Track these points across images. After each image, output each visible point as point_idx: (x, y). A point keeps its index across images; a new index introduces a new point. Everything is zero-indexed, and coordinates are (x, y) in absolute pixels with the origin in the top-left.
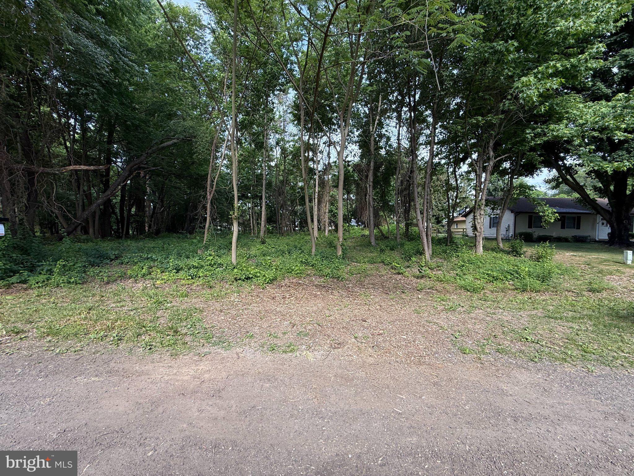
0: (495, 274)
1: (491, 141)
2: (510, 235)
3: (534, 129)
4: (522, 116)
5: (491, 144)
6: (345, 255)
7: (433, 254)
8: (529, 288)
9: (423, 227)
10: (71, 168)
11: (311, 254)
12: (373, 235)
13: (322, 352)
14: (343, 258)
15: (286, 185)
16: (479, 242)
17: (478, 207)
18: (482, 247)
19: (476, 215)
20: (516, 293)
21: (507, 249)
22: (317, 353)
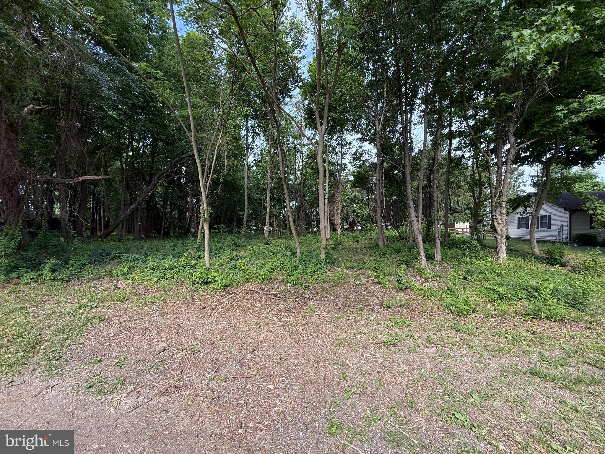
0: (502, 290)
1: (512, 125)
2: (564, 237)
3: (566, 105)
4: (547, 89)
5: (511, 129)
6: (329, 260)
7: (442, 259)
8: (543, 315)
9: (418, 229)
10: (83, 178)
11: (296, 257)
12: (381, 237)
13: (141, 399)
14: (326, 262)
15: (304, 187)
16: (501, 247)
17: (498, 205)
18: (505, 253)
19: (494, 214)
20: (524, 320)
21: (543, 255)
22: (133, 400)
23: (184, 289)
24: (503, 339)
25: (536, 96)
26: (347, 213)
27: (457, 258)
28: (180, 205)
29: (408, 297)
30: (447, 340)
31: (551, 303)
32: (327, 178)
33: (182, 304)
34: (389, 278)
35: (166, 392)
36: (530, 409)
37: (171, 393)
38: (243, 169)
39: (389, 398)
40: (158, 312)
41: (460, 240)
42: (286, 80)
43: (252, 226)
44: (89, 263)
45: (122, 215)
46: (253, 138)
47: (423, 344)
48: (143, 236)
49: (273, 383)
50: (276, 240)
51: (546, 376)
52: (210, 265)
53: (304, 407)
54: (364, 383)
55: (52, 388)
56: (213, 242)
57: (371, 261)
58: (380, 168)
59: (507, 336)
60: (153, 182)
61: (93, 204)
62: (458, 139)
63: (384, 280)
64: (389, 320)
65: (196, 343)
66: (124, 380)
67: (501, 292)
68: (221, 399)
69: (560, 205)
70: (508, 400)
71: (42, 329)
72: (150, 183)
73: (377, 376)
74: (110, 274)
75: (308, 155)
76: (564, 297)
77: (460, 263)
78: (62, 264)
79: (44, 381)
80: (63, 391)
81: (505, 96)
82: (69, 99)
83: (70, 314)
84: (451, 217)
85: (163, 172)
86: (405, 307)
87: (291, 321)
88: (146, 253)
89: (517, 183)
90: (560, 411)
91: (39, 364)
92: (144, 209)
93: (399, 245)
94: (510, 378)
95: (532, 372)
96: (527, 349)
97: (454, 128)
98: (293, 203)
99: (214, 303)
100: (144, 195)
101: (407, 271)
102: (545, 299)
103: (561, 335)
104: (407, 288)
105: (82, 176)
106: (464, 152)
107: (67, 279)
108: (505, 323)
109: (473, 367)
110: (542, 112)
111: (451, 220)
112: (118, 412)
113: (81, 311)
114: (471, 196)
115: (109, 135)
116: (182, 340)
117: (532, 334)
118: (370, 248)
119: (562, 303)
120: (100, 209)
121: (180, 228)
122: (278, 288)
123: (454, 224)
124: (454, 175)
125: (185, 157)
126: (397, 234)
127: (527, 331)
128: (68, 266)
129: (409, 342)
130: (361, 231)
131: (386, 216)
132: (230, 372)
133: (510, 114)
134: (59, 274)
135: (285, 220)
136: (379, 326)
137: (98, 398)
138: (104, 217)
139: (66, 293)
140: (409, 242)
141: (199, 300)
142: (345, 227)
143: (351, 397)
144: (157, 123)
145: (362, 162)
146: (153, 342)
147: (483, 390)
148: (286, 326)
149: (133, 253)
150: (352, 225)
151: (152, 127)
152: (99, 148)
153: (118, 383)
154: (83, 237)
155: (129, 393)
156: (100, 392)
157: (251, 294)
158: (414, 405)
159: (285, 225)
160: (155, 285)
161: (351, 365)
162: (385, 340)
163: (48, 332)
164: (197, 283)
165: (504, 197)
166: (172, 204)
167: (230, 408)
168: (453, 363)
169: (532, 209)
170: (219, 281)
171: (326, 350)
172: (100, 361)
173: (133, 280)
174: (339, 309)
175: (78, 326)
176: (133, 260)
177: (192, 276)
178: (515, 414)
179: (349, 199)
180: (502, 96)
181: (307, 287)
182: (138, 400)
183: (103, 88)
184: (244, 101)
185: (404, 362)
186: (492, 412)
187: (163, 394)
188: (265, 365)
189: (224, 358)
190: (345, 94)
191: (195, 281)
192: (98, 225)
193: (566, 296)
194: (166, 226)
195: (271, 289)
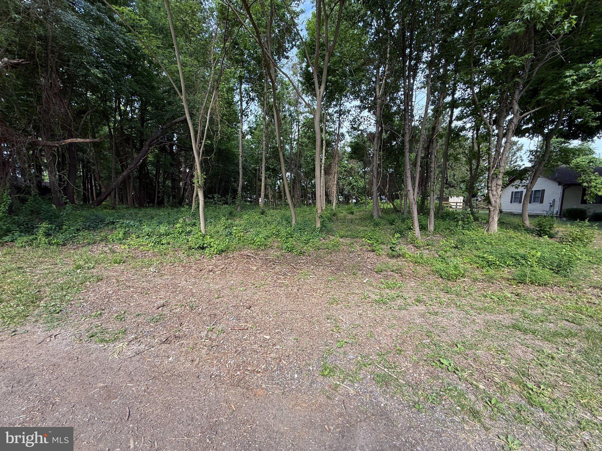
1: (517, 92)
2: (555, 212)
4: (559, 51)
5: (516, 96)
6: (324, 228)
7: (434, 230)
8: (528, 280)
9: (414, 199)
10: (70, 141)
11: (291, 226)
12: (376, 208)
13: (143, 346)
14: (321, 231)
15: (300, 157)
16: (493, 218)
17: (495, 176)
18: (497, 225)
19: (490, 185)
20: (509, 284)
21: (533, 227)
22: (135, 348)
23: (181, 255)
24: (488, 299)
25: (547, 59)
26: (343, 185)
27: (449, 229)
28: (173, 174)
29: (400, 263)
30: (436, 300)
31: (537, 269)
32: (324, 147)
33: (178, 266)
34: (383, 246)
35: (167, 341)
36: (509, 356)
37: (171, 341)
38: (238, 137)
39: (379, 347)
40: (155, 273)
41: (453, 212)
42: (283, 38)
43: (247, 198)
44: (83, 228)
45: (113, 182)
46: (247, 103)
47: (413, 303)
48: (137, 206)
49: (270, 334)
50: (271, 211)
51: (526, 329)
52: (206, 232)
53: (299, 354)
54: (356, 335)
55: (55, 336)
56: (208, 211)
57: (366, 230)
58: (378, 138)
59: (493, 297)
60: (144, 148)
61: (83, 172)
62: (460, 109)
63: (378, 248)
64: (382, 283)
65: (194, 300)
66: (125, 331)
67: (490, 259)
68: (219, 347)
69: (554, 180)
70: (490, 349)
71: (40, 286)
72: (140, 150)
73: (368, 329)
74: (105, 239)
75: (304, 123)
76: (549, 264)
77: (452, 233)
78: (55, 229)
79: (47, 331)
80: (66, 339)
81: (514, 58)
82: (47, 53)
83: (68, 274)
84: (446, 191)
85: (153, 138)
86: (397, 272)
87: (287, 282)
88: (141, 220)
89: (515, 158)
90: (537, 358)
91: (40, 316)
92: (136, 177)
93: (393, 216)
94: (493, 332)
95: (515, 327)
96: (511, 307)
97: (458, 95)
98: (288, 174)
99: (211, 267)
100: (134, 162)
101: (400, 240)
102: (531, 266)
103: (543, 297)
104: (399, 256)
105: (68, 138)
106: (465, 123)
107: (62, 243)
108: (491, 287)
109: (459, 322)
110: (550, 78)
111: (446, 194)
112: (121, 357)
113: (78, 271)
114: (467, 171)
115: (94, 97)
116: (180, 297)
117: (517, 296)
118: (365, 219)
119: (547, 270)
120: (91, 178)
121: (174, 197)
122: (273, 254)
123: (448, 198)
124: (453, 147)
125: (176, 123)
126: (392, 207)
127: (512, 293)
128: (62, 231)
129: (399, 302)
130: (356, 203)
131: (382, 188)
132: (227, 324)
133: (517, 80)
134: (53, 238)
135: (280, 192)
136: (371, 288)
137: (101, 346)
138: (95, 185)
139: (62, 256)
140: (403, 214)
141: (196, 264)
142: (340, 200)
143: (344, 346)
144: (145, 84)
145: (360, 132)
146: (152, 299)
147: (467, 341)
148: (281, 287)
149: (127, 219)
150: (347, 198)
151: (140, 88)
152: (84, 112)
153: (119, 333)
154: (76, 204)
155: (131, 341)
156: (102, 341)
157: (247, 258)
158: (402, 353)
159: (280, 197)
160: (151, 250)
161: (344, 320)
162: (377, 299)
163: (47, 289)
164: (193, 248)
165: (502, 168)
166: (165, 172)
167: (229, 355)
168: (440, 319)
169: (528, 182)
170: (215, 246)
171: (320, 307)
172: (101, 314)
173: (128, 245)
174: (333, 273)
175: (76, 284)
176: (128, 226)
177: (188, 242)
178: (495, 360)
179: (345, 171)
180: (511, 59)
181: (302, 253)
182: (139, 347)
183: (83, 39)
184: (237, 61)
185: (395, 317)
186: (474, 359)
187: (164, 342)
188: (262, 319)
189: (222, 313)
190: (345, 54)
191: (191, 246)
192: (90, 194)
193: (552, 264)
194: (160, 195)
195: (267, 255)
